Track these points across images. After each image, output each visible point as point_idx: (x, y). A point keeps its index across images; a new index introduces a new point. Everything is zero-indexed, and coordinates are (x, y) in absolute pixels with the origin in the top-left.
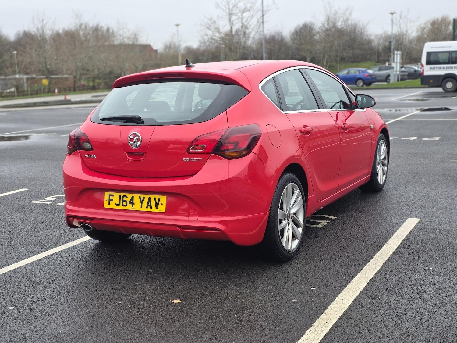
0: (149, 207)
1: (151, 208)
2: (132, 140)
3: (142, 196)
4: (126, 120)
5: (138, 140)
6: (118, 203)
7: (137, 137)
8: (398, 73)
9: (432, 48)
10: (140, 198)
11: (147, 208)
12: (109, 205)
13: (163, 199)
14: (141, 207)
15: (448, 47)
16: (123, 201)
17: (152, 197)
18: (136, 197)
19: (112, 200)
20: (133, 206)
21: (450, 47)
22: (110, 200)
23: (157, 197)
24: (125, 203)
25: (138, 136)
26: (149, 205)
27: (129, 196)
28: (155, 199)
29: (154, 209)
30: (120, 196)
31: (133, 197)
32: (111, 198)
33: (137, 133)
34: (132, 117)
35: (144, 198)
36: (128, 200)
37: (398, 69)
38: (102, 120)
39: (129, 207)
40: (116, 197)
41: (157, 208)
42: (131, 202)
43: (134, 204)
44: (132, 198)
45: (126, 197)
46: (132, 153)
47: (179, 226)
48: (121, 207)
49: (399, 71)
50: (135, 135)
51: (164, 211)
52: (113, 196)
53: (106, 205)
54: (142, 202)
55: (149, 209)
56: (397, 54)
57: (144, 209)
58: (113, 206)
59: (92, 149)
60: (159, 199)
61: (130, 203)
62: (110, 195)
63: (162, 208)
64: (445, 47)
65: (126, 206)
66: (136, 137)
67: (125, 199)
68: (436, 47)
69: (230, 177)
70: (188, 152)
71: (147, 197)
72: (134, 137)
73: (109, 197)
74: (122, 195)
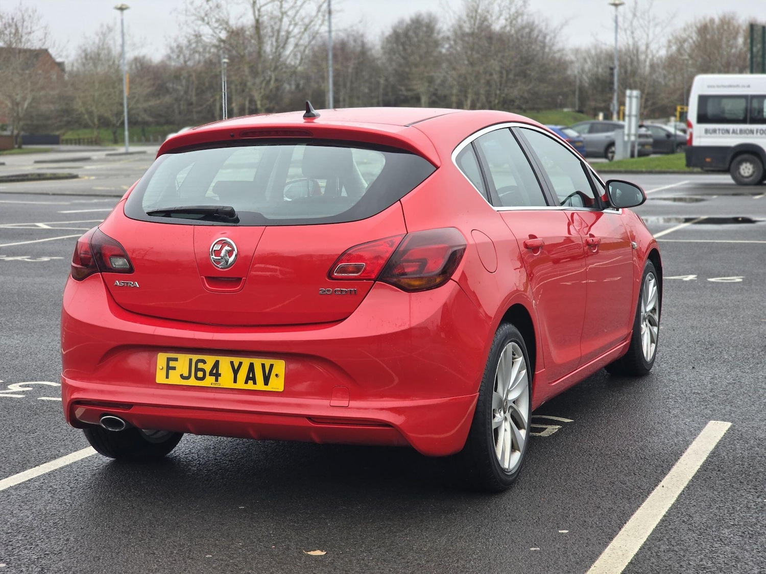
0: (250, 382)
1: (255, 383)
2: (217, 253)
3: (236, 360)
4: (202, 216)
5: (230, 253)
6: (186, 374)
7: (229, 249)
8: (633, 138)
9: (709, 87)
10: (232, 363)
11: (246, 382)
12: (167, 377)
13: (280, 366)
14: (235, 381)
15: (744, 86)
16: (197, 370)
17: (258, 362)
18: (225, 362)
19: (174, 368)
20: (217, 380)
21: (749, 86)
22: (169, 368)
23: (268, 362)
24: (200, 374)
25: (230, 245)
26: (251, 377)
27: (210, 360)
28: (263, 365)
29: (260, 386)
30: (191, 360)
31: (217, 363)
32: (172, 364)
33: (229, 240)
34: (217, 210)
35: (241, 364)
36: (208, 367)
37: (633, 131)
38: (150, 214)
39: (209, 381)
40: (183, 362)
41: (266, 383)
42: (214, 372)
43: (220, 375)
44: (216, 365)
45: (204, 362)
46: (216, 278)
47: (310, 418)
48: (192, 382)
49: (635, 135)
50: (224, 243)
51: (281, 389)
52: (176, 360)
53: (160, 378)
54: (236, 372)
55: (250, 386)
56: (630, 97)
57: (241, 385)
58: (174, 379)
59: (130, 270)
60: (272, 366)
61: (211, 374)
62: (169, 360)
63: (277, 384)
64: (738, 86)
65: (202, 379)
66: (227, 248)
67: (200, 365)
68: (718, 86)
69: (412, 326)
70: (330, 276)
71: (246, 362)
72: (221, 249)
73: (168, 363)
74: (195, 357)
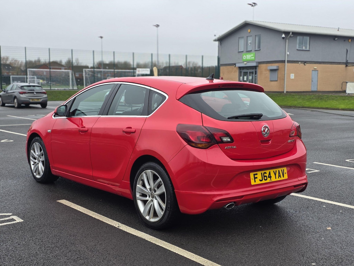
0: (280, 177)
1: (281, 178)
3: (275, 170)
6: (261, 179)
10: (274, 171)
11: (279, 178)
12: (255, 182)
13: (285, 170)
14: (276, 178)
16: (264, 176)
17: (280, 169)
18: (272, 171)
19: (257, 178)
20: (271, 179)
22: (255, 178)
23: (282, 169)
24: (265, 178)
27: (268, 172)
28: (282, 170)
30: (262, 173)
31: (270, 172)
32: (256, 176)
33: (267, 126)
35: (276, 171)
36: (267, 175)
39: (269, 180)
40: (259, 175)
41: (283, 177)
42: (269, 176)
43: (271, 177)
45: (266, 173)
47: (294, 186)
48: (264, 182)
51: (287, 178)
52: (257, 174)
53: (253, 183)
54: (275, 174)
55: (280, 179)
58: (258, 182)
61: (269, 177)
62: (254, 175)
63: (286, 176)
65: (266, 180)
66: (267, 129)
67: (265, 175)
70: (290, 136)
71: (277, 170)
72: (265, 129)
73: (254, 176)
74: (263, 172)
